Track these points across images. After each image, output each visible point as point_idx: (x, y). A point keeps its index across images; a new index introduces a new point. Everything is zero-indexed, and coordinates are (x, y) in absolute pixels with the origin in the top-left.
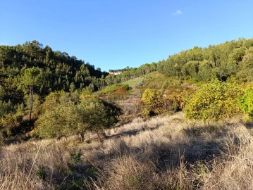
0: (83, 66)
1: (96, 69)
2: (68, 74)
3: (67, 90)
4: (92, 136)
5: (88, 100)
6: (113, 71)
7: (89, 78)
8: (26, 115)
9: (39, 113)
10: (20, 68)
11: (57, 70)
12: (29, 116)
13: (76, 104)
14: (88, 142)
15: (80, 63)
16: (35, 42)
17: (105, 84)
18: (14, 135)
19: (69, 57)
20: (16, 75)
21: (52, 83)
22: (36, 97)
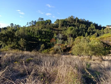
0: (92, 24)
1: (99, 25)
2: (85, 29)
3: (84, 36)
4: (95, 58)
5: (94, 41)
6: (109, 26)
7: (95, 30)
8: (68, 45)
9: (73, 45)
10: (67, 27)
11: (80, 27)
12: (69, 45)
13: (88, 42)
14: (94, 60)
15: (91, 23)
16: (72, 16)
17: (104, 33)
18: (64, 52)
19: (86, 21)
20: (65, 30)
21: (78, 33)
22: (72, 38)
